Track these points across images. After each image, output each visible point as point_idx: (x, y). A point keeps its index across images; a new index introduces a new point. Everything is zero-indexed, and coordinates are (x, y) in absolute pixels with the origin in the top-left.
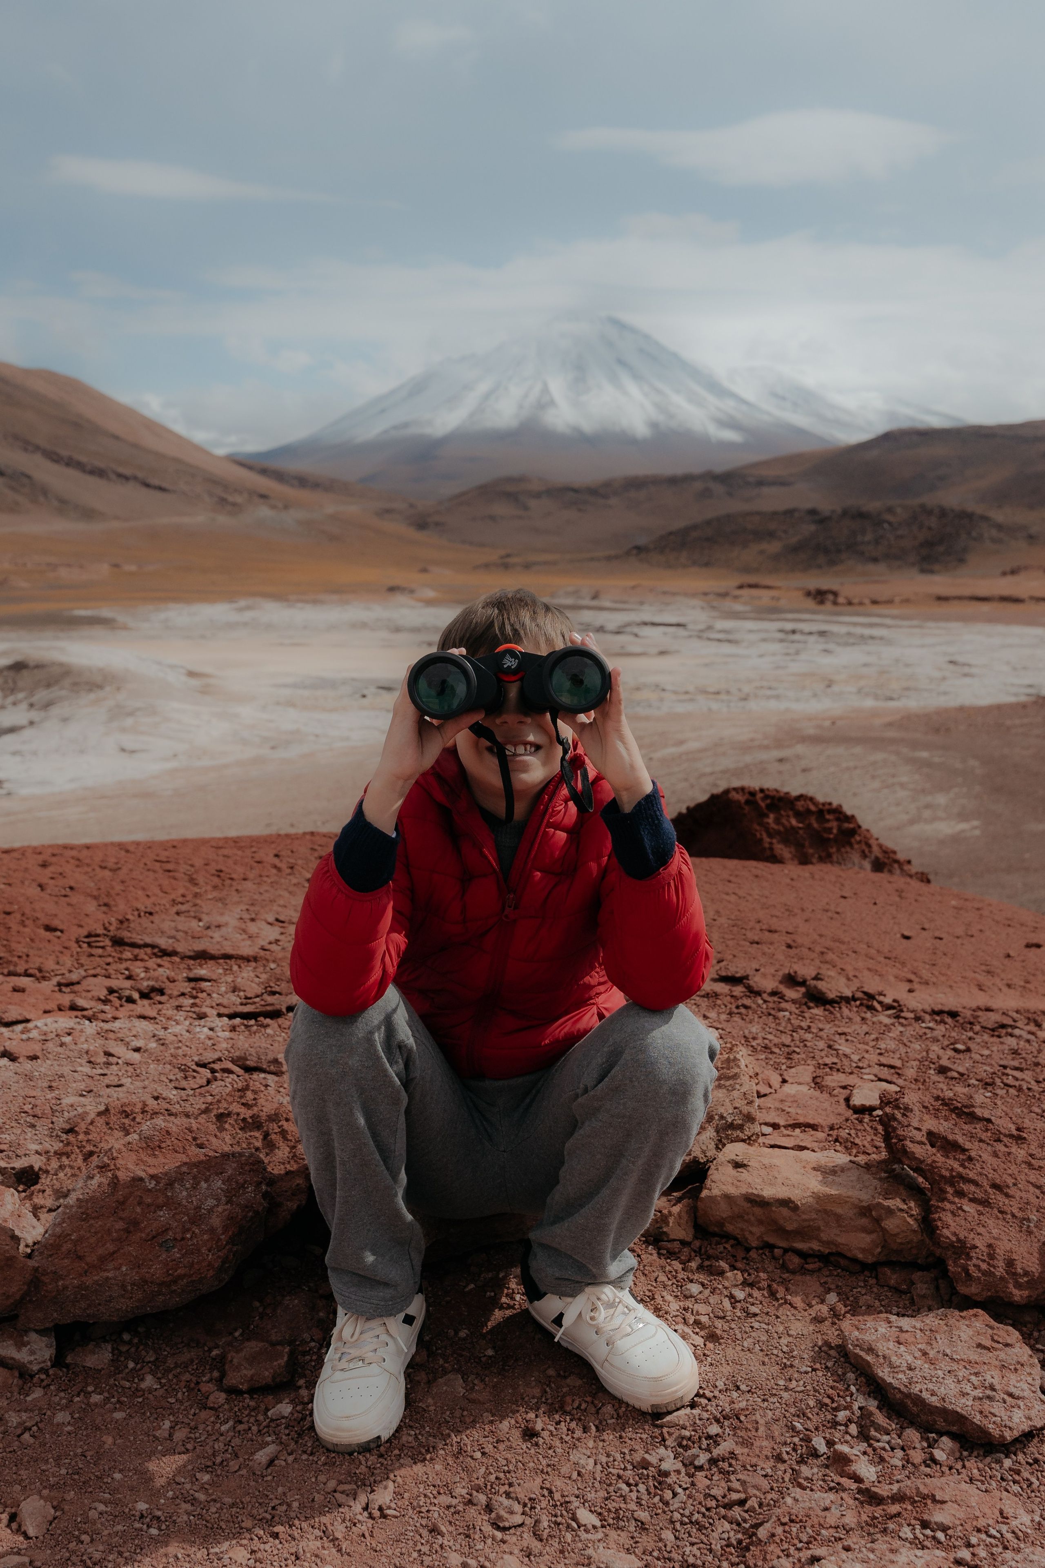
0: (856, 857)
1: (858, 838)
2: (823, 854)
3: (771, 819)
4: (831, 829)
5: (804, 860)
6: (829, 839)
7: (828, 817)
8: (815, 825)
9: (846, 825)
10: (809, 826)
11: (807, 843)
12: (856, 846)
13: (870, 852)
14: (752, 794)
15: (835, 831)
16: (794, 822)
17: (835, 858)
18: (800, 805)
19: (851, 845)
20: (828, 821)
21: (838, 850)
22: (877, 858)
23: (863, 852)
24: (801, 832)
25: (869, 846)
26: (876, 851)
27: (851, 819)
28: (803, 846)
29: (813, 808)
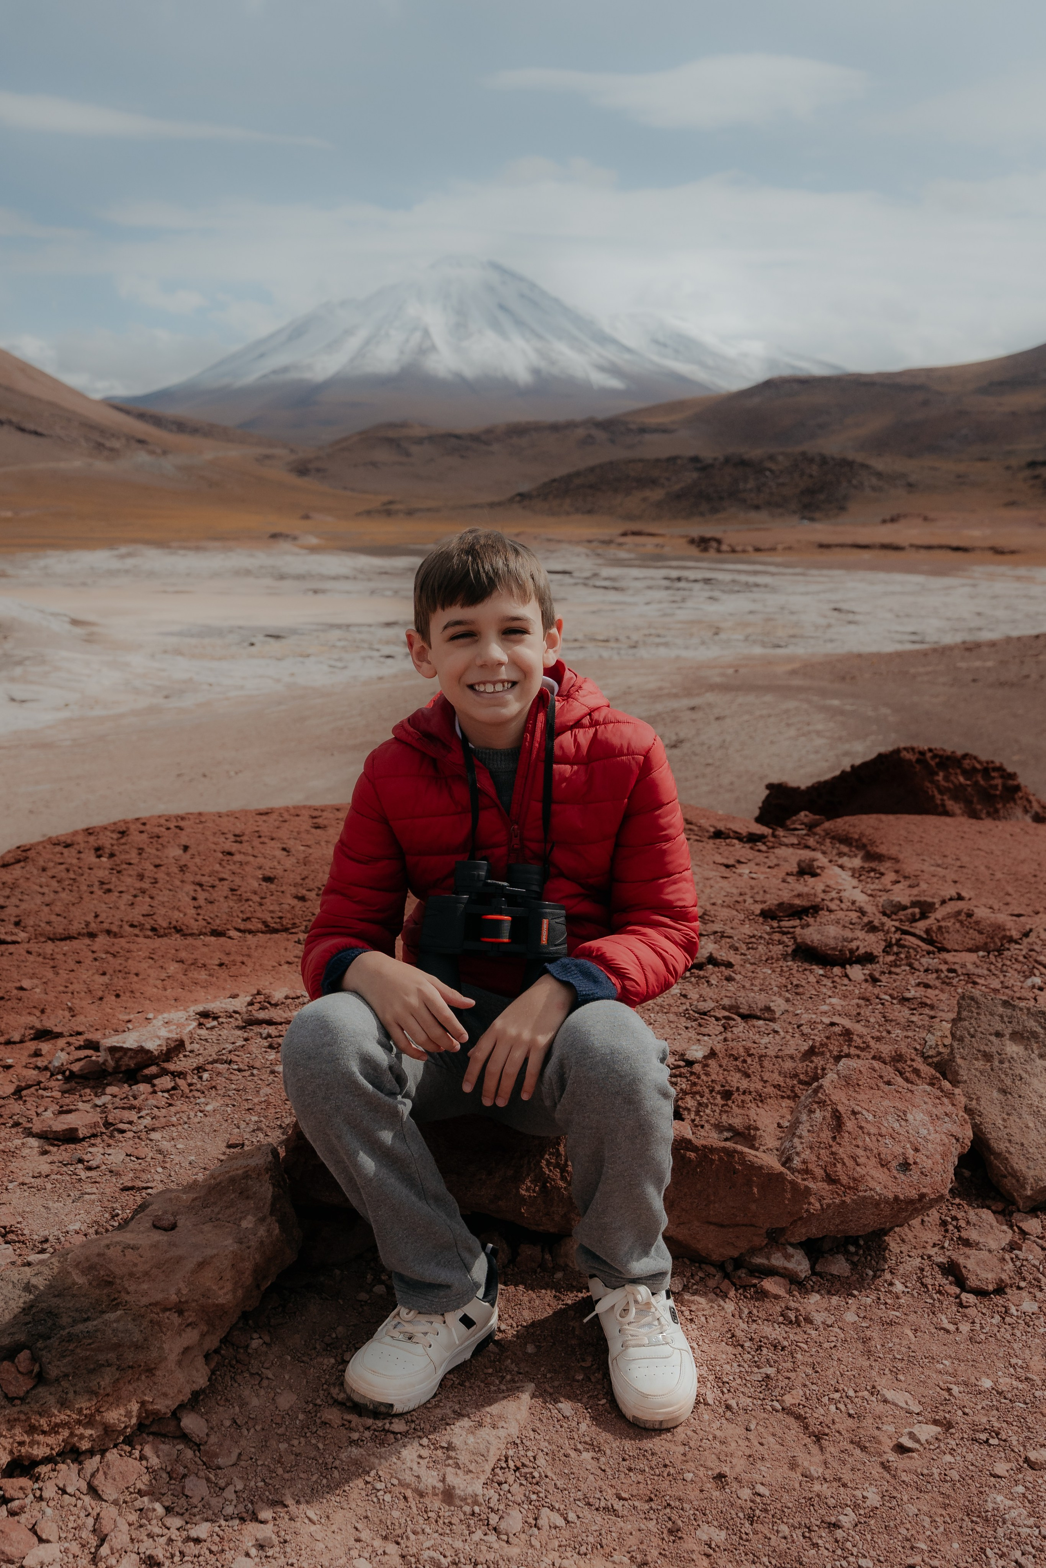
0: (1019, 812)
1: (1020, 794)
2: (991, 810)
3: (940, 777)
4: (997, 786)
5: (974, 815)
6: (995, 796)
7: (993, 774)
8: (982, 782)
9: (1011, 782)
10: (976, 783)
11: (975, 800)
12: (1019, 802)
13: (1031, 807)
14: (922, 753)
15: (1000, 788)
16: (962, 779)
17: (1001, 812)
18: (966, 763)
19: (1014, 801)
20: (993, 778)
21: (1004, 806)
22: (1037, 814)
23: (1025, 807)
24: (969, 789)
25: (1030, 802)
26: (1036, 807)
27: (1013, 776)
28: (971, 802)
29: (978, 766)
